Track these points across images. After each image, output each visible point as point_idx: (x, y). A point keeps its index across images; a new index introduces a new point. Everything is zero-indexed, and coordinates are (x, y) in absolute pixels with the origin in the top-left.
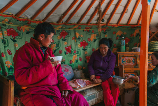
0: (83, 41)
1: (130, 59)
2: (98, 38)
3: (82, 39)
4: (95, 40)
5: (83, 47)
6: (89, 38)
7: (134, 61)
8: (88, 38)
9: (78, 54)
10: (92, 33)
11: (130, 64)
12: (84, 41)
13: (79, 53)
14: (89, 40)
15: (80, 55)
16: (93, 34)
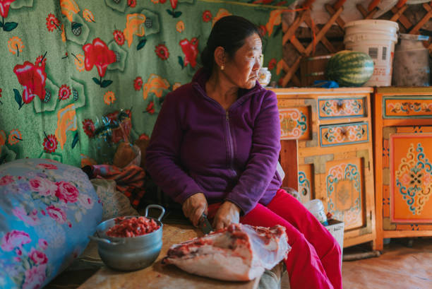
0: (95, 41)
1: (291, 115)
2: (152, 31)
3: (92, 30)
4: (141, 43)
5: (94, 72)
6: (118, 28)
7: (302, 123)
8: (116, 31)
9: (79, 105)
10: (131, 9)
11: (290, 134)
12: (98, 39)
13: (82, 96)
14: (120, 38)
15: (86, 106)
16: (132, 13)
